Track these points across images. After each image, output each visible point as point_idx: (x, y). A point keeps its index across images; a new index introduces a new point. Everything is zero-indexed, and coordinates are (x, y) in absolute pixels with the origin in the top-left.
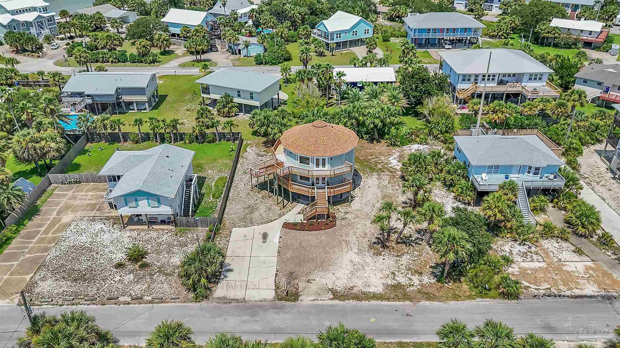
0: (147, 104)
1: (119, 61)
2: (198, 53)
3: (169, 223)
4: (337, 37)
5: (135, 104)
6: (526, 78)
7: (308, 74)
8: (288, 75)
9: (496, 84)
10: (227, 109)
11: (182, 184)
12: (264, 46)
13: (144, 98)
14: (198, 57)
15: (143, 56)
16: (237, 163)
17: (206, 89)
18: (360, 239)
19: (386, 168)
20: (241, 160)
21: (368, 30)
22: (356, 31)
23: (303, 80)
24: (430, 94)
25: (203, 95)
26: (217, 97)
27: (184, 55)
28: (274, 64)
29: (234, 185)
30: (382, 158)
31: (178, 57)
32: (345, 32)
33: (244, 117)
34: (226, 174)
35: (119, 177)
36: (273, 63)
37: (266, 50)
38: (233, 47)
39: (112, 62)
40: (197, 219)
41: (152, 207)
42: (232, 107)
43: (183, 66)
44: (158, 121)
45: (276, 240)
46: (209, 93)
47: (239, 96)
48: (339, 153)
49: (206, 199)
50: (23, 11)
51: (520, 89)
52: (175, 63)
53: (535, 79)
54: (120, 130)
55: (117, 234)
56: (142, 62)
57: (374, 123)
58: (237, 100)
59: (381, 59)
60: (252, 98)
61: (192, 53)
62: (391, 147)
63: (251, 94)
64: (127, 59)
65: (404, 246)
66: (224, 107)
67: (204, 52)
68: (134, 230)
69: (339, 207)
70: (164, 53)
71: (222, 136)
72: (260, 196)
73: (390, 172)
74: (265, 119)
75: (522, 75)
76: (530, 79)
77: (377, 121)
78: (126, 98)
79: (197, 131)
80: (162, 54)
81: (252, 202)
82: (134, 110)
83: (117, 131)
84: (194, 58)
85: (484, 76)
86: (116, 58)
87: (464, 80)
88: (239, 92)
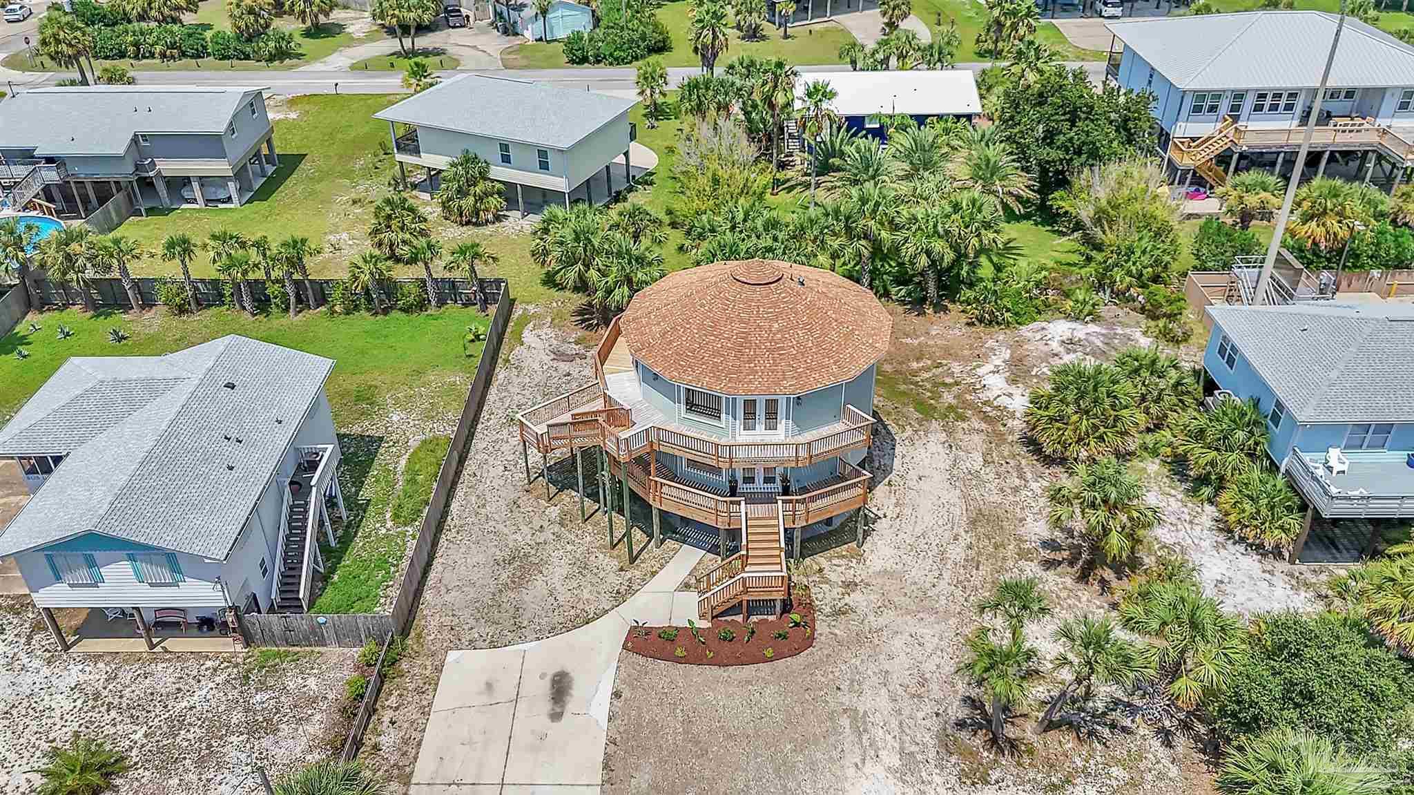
0: (232, 187)
1: (183, 54)
2: (405, 29)
3: (224, 629)
5: (195, 185)
6: (1390, 103)
7: (717, 92)
8: (656, 96)
9: (1296, 122)
10: (471, 200)
12: (593, 11)
13: (220, 167)
14: (407, 42)
15: (249, 40)
16: (488, 383)
17: (409, 141)
18: (907, 705)
19: (970, 405)
20: (501, 374)
23: (699, 110)
24: (1096, 156)
25: (400, 157)
26: (439, 161)
27: (370, 38)
28: (619, 61)
29: (470, 467)
30: (956, 368)
31: (352, 42)
33: (520, 224)
34: (447, 429)
36: (616, 59)
37: (597, 21)
38: (505, 14)
39: (163, 55)
40: (321, 620)
41: (151, 585)
42: (487, 194)
43: (364, 67)
44: (243, 245)
45: (600, 707)
46: (416, 151)
47: (506, 159)
48: (828, 382)
49: (370, 523)
51: (1374, 138)
52: (341, 59)
54: (124, 271)
55: (36, 672)
56: (247, 57)
57: (928, 253)
58: (499, 172)
59: (931, 47)
60: (544, 166)
61: (391, 31)
62: (980, 328)
63: (543, 153)
64: (204, 47)
65: (1068, 741)
66: (462, 193)
67: (422, 29)
68: (97, 657)
69: (821, 560)
70: (317, 31)
71: (448, 292)
72: (554, 512)
73: (986, 418)
74: (577, 239)
75: (1381, 92)
76: (1405, 106)
77: (938, 246)
78: (169, 167)
79: (365, 278)
80: (308, 34)
81: (522, 538)
82: (195, 201)
84: (392, 45)
85: (1262, 96)
86: (173, 46)
87: (1197, 109)
88: (505, 147)
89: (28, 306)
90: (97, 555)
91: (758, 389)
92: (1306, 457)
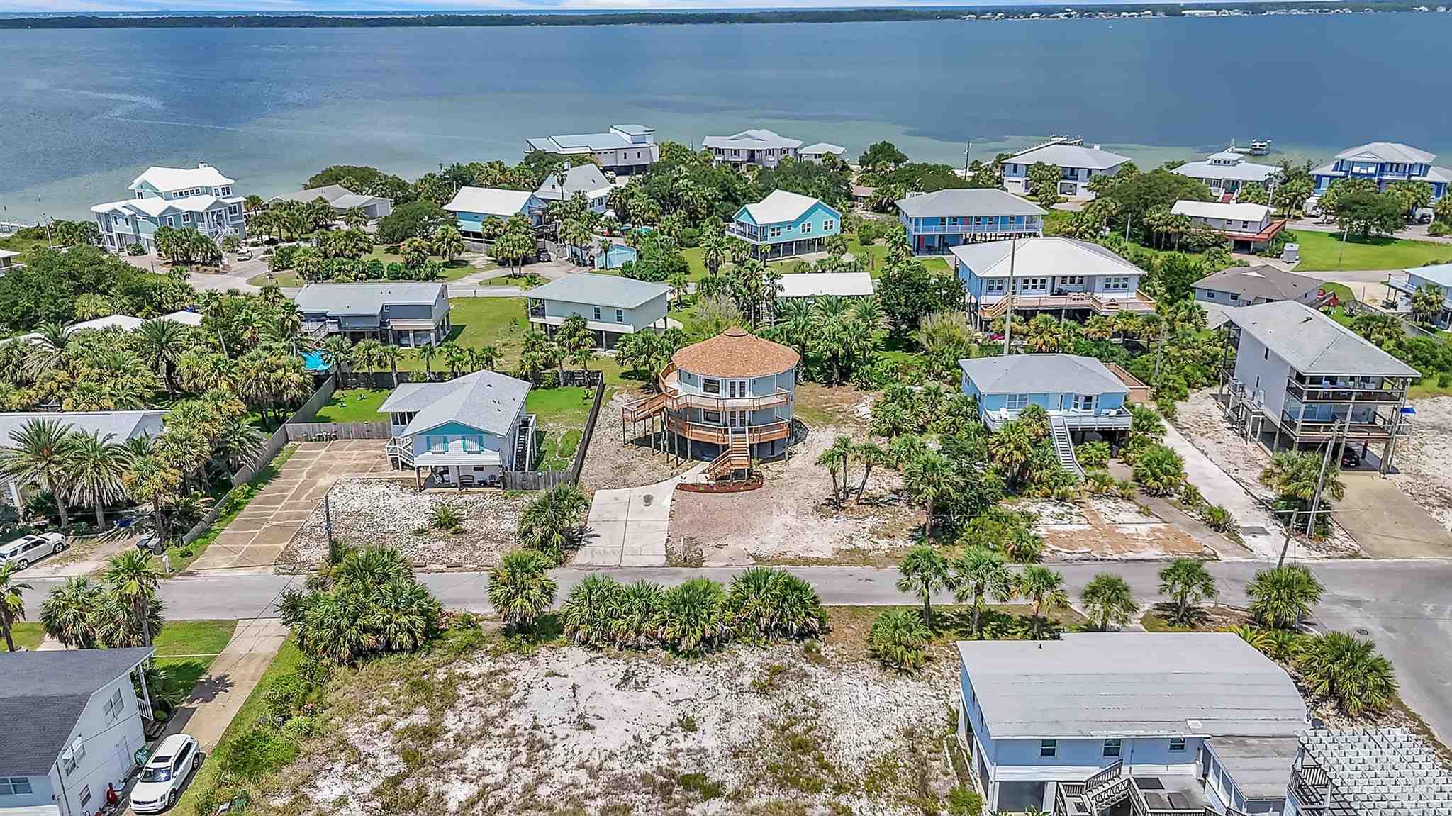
0: (432, 335)
1: (369, 277)
2: (516, 263)
3: (492, 485)
4: (773, 235)
5: (411, 335)
6: (1099, 285)
7: (718, 285)
8: (682, 293)
9: (1048, 295)
10: (577, 339)
11: (513, 427)
12: (638, 251)
13: (428, 324)
14: (516, 270)
15: (413, 267)
16: (597, 413)
17: (538, 308)
18: (801, 501)
19: (851, 419)
20: (603, 410)
21: (831, 222)
22: (809, 225)
23: (709, 293)
24: (930, 310)
25: (532, 319)
26: (557, 321)
27: (488, 268)
28: (655, 279)
29: (593, 440)
30: (846, 406)
31: (475, 269)
32: (789, 225)
33: (605, 355)
34: (581, 427)
35: (410, 415)
36: (654, 278)
37: (640, 257)
38: (579, 254)
39: (356, 277)
40: (540, 474)
41: (469, 453)
42: (586, 336)
43: (489, 283)
44: (462, 351)
45: (667, 502)
46: (543, 316)
47: (597, 317)
48: (765, 373)
49: (548, 457)
50: (187, 193)
51: (1090, 302)
52: (472, 280)
53: (1116, 286)
54: (394, 367)
55: (408, 497)
56: (410, 278)
57: (830, 350)
58: (593, 325)
59: (850, 264)
60: (620, 319)
61: (504, 263)
62: (862, 392)
63: (619, 312)
64: (383, 272)
65: (868, 507)
66: (571, 336)
67: (526, 261)
68: (436, 494)
69: (769, 465)
70: (452, 264)
71: (570, 378)
72: (638, 453)
73: (857, 422)
74: (644, 342)
75: (1092, 278)
76: (1108, 286)
77: (835, 346)
78: (396, 324)
79: (528, 367)
80: (445, 265)
81: (624, 461)
82: (409, 345)
83: (389, 369)
84: (508, 271)
85: (1027, 281)
86: (363, 271)
87: (991, 288)
88: (597, 310)
89: (337, 386)
90: (449, 437)
91: (736, 376)
92: (989, 412)
